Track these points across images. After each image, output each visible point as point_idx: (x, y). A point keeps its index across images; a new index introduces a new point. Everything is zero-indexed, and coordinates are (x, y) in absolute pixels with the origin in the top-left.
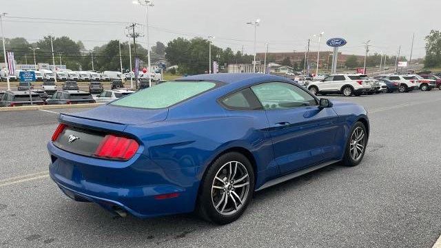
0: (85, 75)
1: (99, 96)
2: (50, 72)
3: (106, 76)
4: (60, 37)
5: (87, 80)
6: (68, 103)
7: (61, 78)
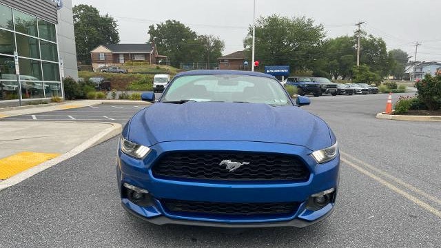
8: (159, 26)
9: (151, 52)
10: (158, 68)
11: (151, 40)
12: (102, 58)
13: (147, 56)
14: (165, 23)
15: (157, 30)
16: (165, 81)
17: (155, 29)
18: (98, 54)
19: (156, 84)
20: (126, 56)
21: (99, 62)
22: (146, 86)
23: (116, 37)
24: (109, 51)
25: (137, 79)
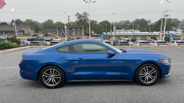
0: (145, 34)
1: (134, 43)
2: (132, 33)
3: (153, 34)
4: (141, 19)
5: (149, 36)
6: (119, 45)
7: (135, 35)
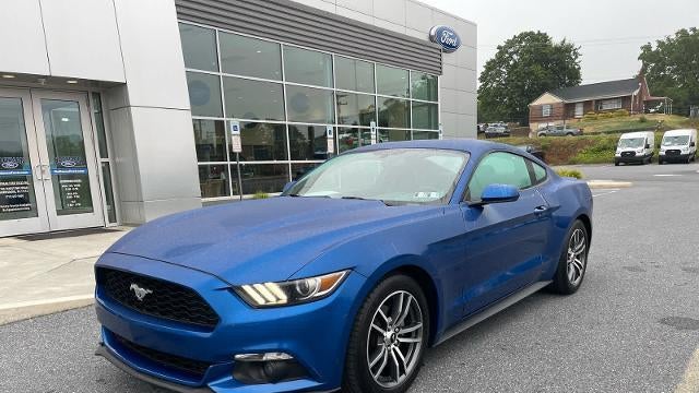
8: (661, 44)
9: (636, 93)
10: (643, 121)
11: (643, 71)
12: (546, 112)
13: (626, 100)
14: (673, 37)
15: (657, 52)
16: (640, 145)
17: (653, 50)
18: (541, 108)
19: (620, 150)
20: (587, 104)
21: (540, 119)
22: (607, 155)
23: (575, 75)
24: (558, 100)
25: (591, 144)
